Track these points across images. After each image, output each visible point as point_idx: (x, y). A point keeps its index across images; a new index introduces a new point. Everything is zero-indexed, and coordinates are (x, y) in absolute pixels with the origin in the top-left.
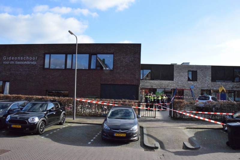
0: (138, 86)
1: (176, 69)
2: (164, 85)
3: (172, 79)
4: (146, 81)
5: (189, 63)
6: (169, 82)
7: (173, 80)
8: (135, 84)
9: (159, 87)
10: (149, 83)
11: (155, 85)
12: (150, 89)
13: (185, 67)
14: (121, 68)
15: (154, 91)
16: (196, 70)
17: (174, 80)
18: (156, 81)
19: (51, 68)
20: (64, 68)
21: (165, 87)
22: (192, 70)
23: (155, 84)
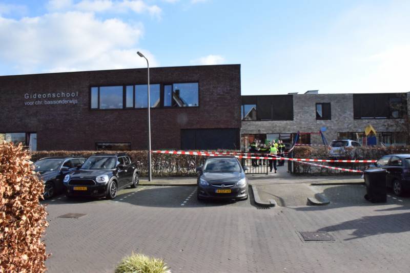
0: (238, 130)
1: (297, 102)
2: (277, 128)
3: (290, 117)
4: (249, 123)
5: (317, 91)
6: (287, 123)
7: (292, 119)
8: (233, 127)
9: (271, 132)
10: (254, 125)
11: (264, 129)
12: (255, 135)
13: (311, 97)
14: (211, 103)
15: (262, 138)
16: (328, 102)
17: (294, 119)
18: (265, 122)
19: (101, 108)
20: (122, 108)
21: (279, 132)
22: (322, 102)
23: (263, 126)
